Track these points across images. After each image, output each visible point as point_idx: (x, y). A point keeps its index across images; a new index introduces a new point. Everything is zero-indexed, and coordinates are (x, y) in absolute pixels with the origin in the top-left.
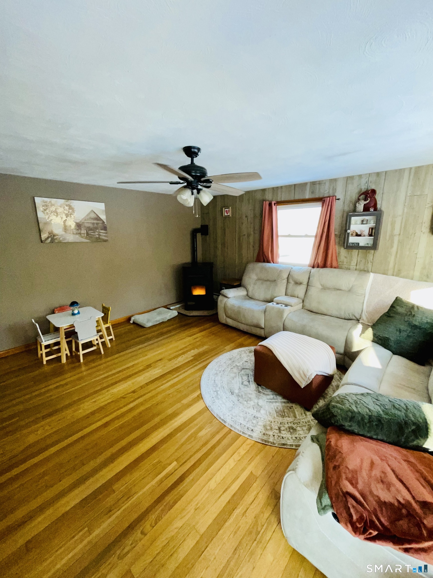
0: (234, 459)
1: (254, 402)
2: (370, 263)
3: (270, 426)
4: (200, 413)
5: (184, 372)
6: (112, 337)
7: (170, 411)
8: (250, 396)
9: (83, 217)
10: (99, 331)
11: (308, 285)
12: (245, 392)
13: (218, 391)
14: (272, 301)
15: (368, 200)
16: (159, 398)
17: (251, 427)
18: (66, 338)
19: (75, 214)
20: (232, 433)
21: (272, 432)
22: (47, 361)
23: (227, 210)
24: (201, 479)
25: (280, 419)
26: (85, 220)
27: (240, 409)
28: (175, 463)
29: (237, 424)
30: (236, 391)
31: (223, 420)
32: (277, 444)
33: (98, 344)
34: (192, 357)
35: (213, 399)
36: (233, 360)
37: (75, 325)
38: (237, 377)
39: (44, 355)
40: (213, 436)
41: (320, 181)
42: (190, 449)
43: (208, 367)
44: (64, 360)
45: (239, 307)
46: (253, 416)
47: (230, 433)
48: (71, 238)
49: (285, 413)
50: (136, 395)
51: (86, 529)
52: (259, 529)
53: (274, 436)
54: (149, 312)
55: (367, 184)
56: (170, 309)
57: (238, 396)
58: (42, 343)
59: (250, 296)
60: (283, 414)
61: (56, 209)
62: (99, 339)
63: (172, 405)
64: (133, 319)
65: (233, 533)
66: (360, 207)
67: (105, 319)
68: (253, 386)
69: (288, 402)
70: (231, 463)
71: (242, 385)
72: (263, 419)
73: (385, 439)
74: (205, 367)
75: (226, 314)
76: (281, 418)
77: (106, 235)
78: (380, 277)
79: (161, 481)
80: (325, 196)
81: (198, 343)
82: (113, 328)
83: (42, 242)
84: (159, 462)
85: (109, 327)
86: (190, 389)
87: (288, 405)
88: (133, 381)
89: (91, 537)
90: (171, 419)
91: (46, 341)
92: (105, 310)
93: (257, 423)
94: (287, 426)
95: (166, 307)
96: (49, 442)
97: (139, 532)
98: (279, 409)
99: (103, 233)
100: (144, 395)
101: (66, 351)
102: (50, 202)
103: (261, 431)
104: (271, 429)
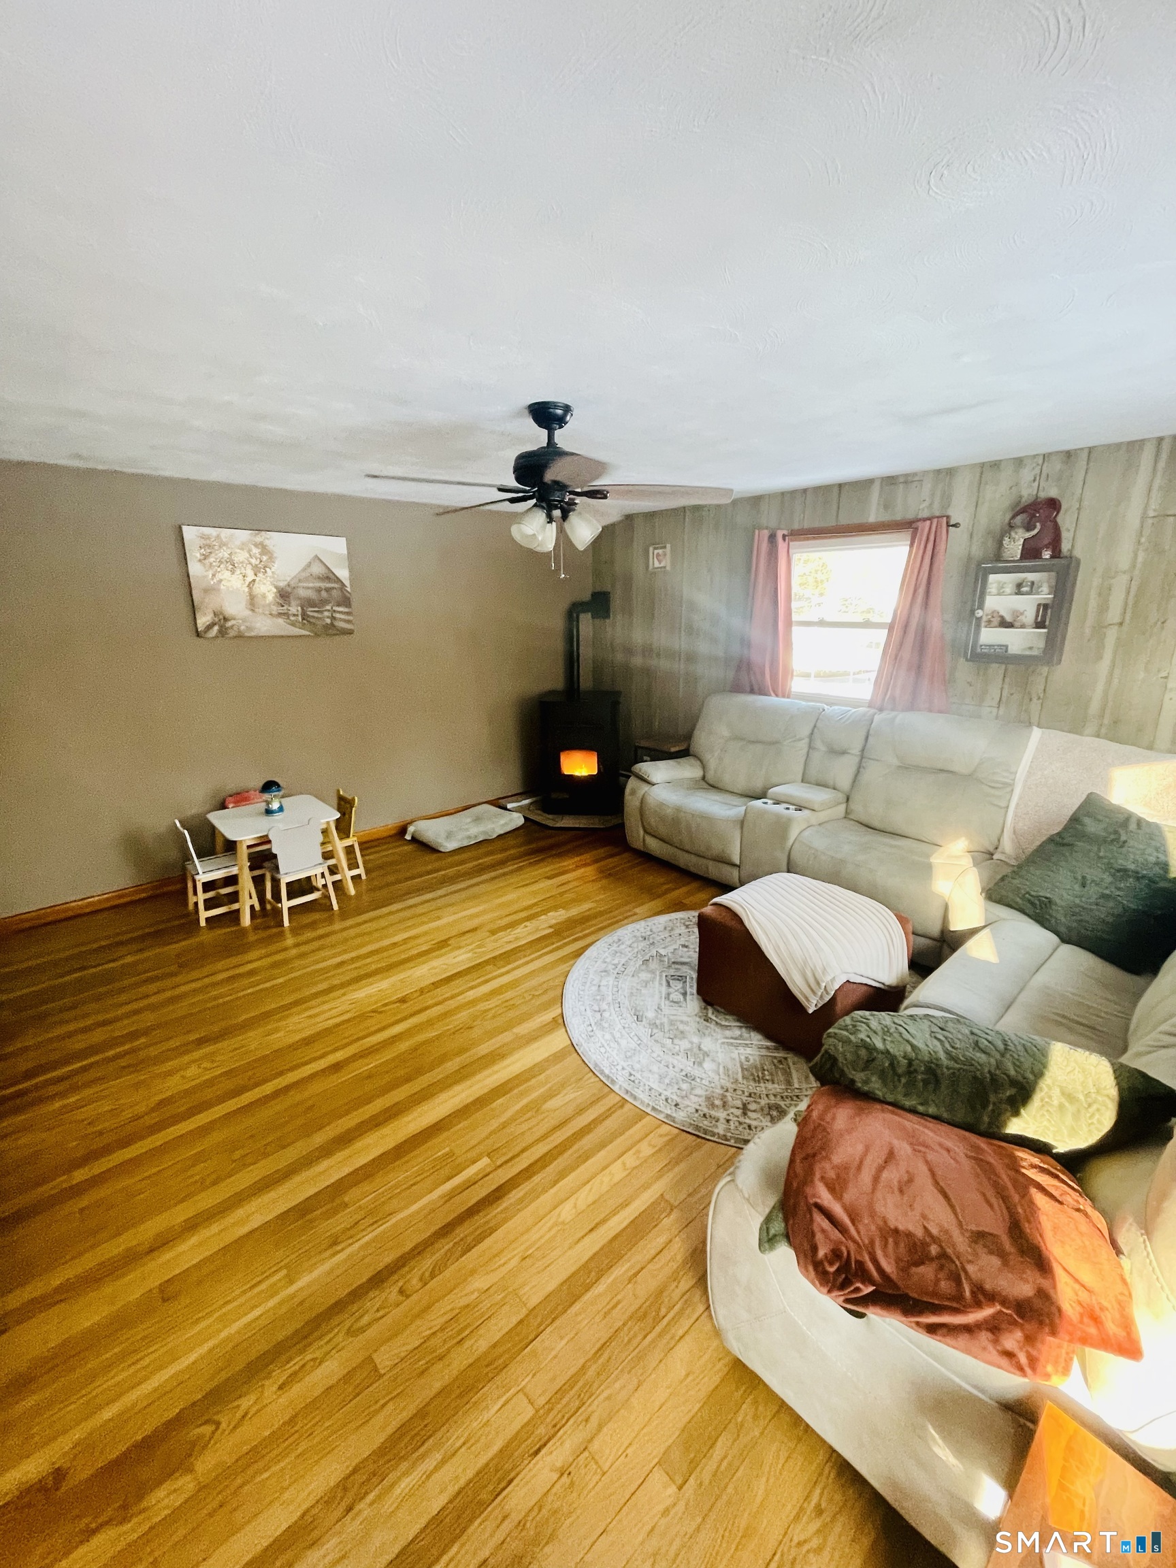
0: (624, 1164)
1: (692, 1043)
2: (1035, 700)
3: (723, 1098)
4: (558, 1057)
5: (527, 963)
6: (360, 871)
7: (484, 1049)
8: (681, 1027)
9: (293, 574)
10: (327, 856)
11: (862, 757)
12: (672, 1017)
13: (604, 1011)
14: (765, 797)
15: (1035, 527)
16: (463, 1016)
17: (675, 1097)
18: (252, 868)
19: (275, 567)
20: (627, 1107)
21: (725, 1113)
22: (207, 919)
23: (660, 551)
24: (542, 1198)
25: (752, 1086)
26: (300, 581)
27: (655, 1055)
28: (485, 1161)
29: (641, 1089)
30: (650, 1014)
31: (608, 1077)
32: (733, 1141)
33: (325, 886)
34: (550, 927)
35: (590, 1029)
36: (651, 941)
37: (271, 837)
38: (657, 983)
39: (201, 906)
40: (581, 1111)
41: (906, 475)
42: (523, 1133)
43: (587, 953)
44: (246, 920)
45: (678, 810)
46: (684, 1073)
47: (622, 1106)
48: (265, 625)
49: (766, 1073)
50: (406, 1008)
51: (284, 1272)
52: (663, 1311)
53: (728, 1121)
54: (451, 814)
55: (1036, 484)
56: (506, 809)
57: (653, 1025)
58: (197, 877)
59: (711, 782)
60: (760, 1075)
61: (230, 554)
62: (327, 874)
63: (491, 1034)
64: (411, 829)
65: (602, 1313)
66: (1014, 547)
67: (343, 827)
68: (693, 1004)
69: (776, 1049)
70: (617, 1171)
71: (667, 1002)
72: (707, 1083)
73: (945, 1115)
74: (578, 954)
75: (644, 827)
76: (752, 1083)
77: (350, 618)
78: (1059, 738)
79: (451, 1195)
80: (920, 517)
81: (569, 896)
82: (361, 850)
83: (198, 634)
84: (450, 1154)
85: (352, 846)
86: (537, 1002)
87: (776, 1055)
88: (402, 976)
89: (292, 1289)
90: (486, 1067)
91: (205, 872)
92: (344, 805)
93: (692, 1089)
94: (763, 1102)
95: (499, 804)
96: (209, 1094)
97: (395, 1289)
98: (752, 1061)
99: (339, 612)
100: (426, 1008)
101: (251, 898)
102: (218, 537)
103: (698, 1107)
104: (725, 1105)
